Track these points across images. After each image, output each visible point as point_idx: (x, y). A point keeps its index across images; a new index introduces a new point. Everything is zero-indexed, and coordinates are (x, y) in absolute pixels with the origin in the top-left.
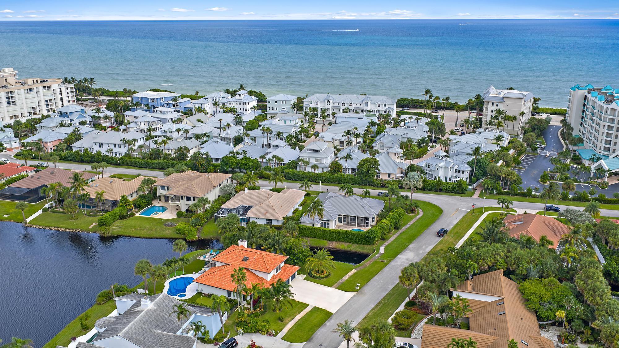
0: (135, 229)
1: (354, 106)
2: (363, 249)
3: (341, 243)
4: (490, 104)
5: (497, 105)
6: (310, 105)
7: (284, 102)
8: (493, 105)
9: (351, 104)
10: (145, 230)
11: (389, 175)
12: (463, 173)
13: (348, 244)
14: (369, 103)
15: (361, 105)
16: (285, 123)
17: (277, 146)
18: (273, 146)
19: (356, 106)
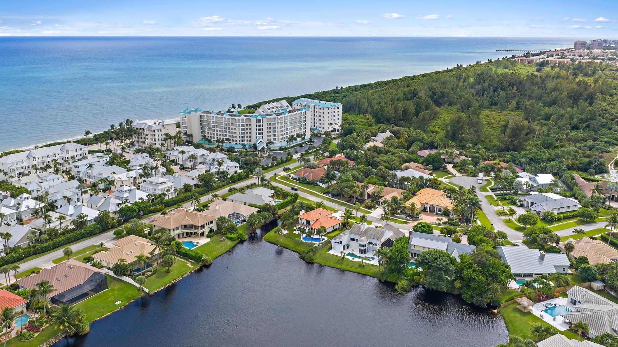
1: (57, 156)
5: (161, 131)
6: (16, 165)
9: (54, 155)
14: (69, 150)
15: (62, 154)
16: (54, 181)
17: (128, 190)
18: (126, 191)
19: (59, 156)
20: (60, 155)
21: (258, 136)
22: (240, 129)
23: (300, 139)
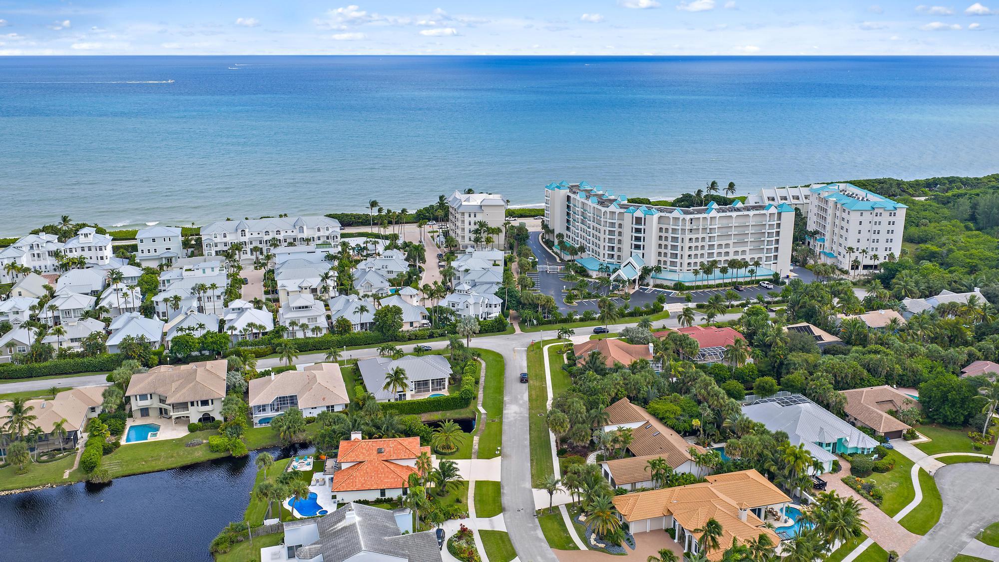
0: (145, 462)
1: (283, 234)
2: (460, 414)
3: (432, 413)
4: (466, 215)
5: (475, 216)
6: (214, 239)
7: (167, 239)
8: (470, 216)
9: (278, 232)
10: (162, 460)
11: (411, 324)
12: (495, 307)
13: (440, 412)
14: (305, 228)
15: (293, 232)
16: (204, 272)
17: (239, 309)
18: (233, 309)
19: (286, 234)
20: (290, 233)
21: (633, 251)
22: (607, 232)
23: (742, 271)
